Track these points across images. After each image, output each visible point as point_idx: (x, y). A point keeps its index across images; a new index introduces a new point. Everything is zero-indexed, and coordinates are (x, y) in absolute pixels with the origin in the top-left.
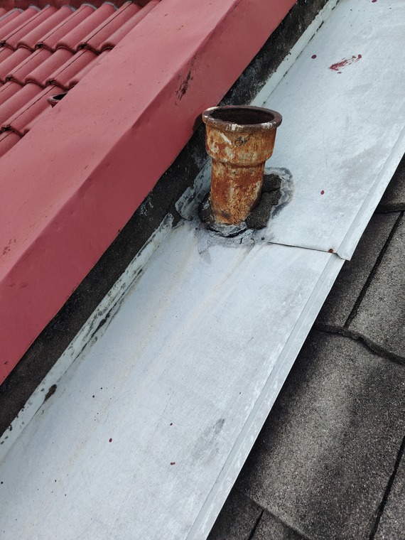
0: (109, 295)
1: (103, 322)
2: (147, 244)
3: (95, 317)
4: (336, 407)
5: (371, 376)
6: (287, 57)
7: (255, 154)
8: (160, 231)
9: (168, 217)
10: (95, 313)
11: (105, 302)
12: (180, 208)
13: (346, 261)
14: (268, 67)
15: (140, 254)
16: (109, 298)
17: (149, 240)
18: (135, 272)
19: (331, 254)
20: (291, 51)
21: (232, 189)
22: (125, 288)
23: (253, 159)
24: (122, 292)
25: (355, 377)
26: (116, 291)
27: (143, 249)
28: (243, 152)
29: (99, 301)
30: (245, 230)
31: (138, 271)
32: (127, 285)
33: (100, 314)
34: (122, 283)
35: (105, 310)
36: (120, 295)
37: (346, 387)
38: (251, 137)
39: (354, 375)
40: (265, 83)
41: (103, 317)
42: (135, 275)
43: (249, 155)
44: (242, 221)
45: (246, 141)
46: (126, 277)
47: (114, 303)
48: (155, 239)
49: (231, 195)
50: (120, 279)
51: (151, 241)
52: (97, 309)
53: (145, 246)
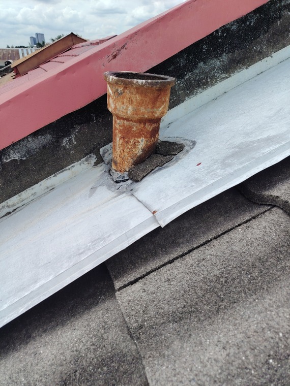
0: (20, 196)
1: (9, 213)
2: (65, 171)
3: (3, 207)
4: (52, 365)
5: (111, 358)
6: (266, 59)
7: (130, 108)
8: (80, 164)
9: (90, 156)
10: (4, 204)
11: (14, 200)
12: (104, 153)
13: (160, 227)
14: (237, 63)
15: (55, 176)
16: (19, 198)
17: (67, 168)
18: (48, 188)
19: (152, 215)
20: (274, 55)
21: (118, 139)
22: (35, 197)
23: (129, 112)
24: (32, 198)
25: (93, 347)
26: (26, 194)
27: (60, 173)
28: (120, 103)
29: (10, 196)
30: (128, 180)
31: (51, 188)
32: (38, 195)
33: (8, 207)
34: (33, 191)
35: (13, 206)
36: (30, 200)
37: (76, 351)
38: (126, 91)
39: (93, 345)
40: (230, 76)
41: (11, 210)
42: (47, 190)
43: (125, 107)
44: (125, 171)
45: (121, 93)
46: (38, 188)
47: (22, 203)
48: (74, 169)
49: (118, 143)
50: (32, 187)
51: (69, 169)
52: (6, 201)
53: (62, 172)
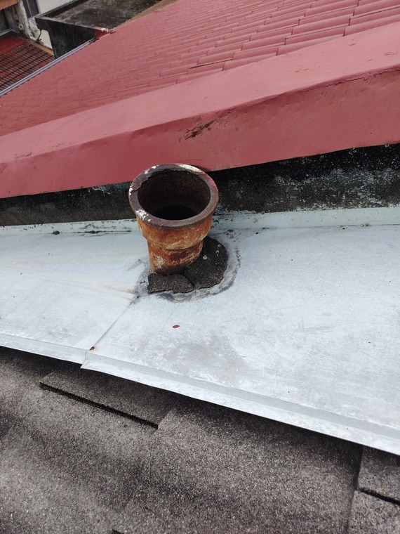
0: (103, 223)
1: (93, 232)
3: (90, 225)
13: (81, 365)
15: (133, 221)
18: (126, 228)
19: (89, 349)
22: (115, 230)
24: (112, 229)
31: (128, 230)
33: (94, 227)
34: (114, 225)
41: (96, 230)
42: (124, 230)
46: (118, 224)
47: (105, 230)
50: (113, 221)
